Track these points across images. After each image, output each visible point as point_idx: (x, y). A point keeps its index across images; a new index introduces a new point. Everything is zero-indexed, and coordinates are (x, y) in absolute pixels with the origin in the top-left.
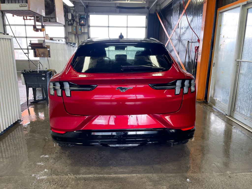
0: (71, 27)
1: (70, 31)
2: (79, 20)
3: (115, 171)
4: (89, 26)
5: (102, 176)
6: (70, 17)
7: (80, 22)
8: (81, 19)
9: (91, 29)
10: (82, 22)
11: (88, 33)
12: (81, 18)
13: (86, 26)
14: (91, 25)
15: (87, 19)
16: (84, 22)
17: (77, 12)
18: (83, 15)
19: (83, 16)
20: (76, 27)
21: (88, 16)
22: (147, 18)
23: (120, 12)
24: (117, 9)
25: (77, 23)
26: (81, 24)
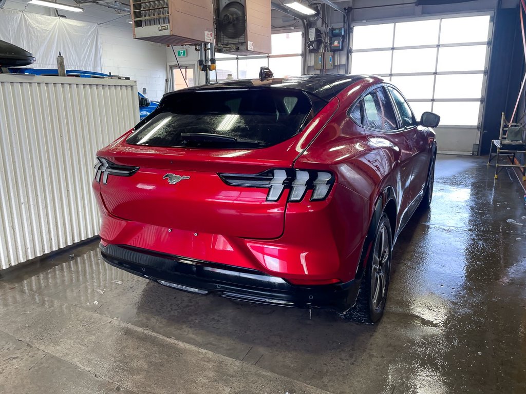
0: (313, 55)
1: (312, 63)
2: (330, 39)
3: (181, 334)
4: (350, 52)
5: (154, 334)
6: (312, 37)
7: (331, 44)
8: (333, 39)
9: (355, 57)
10: (336, 43)
11: (347, 66)
12: (334, 35)
13: (345, 52)
14: (354, 48)
15: (346, 37)
16: (339, 43)
17: (329, 25)
18: (337, 29)
19: (337, 31)
20: (324, 56)
21: (349, 31)
22: (492, 20)
23: (422, 14)
24: (416, 7)
25: (325, 47)
26: (334, 48)
